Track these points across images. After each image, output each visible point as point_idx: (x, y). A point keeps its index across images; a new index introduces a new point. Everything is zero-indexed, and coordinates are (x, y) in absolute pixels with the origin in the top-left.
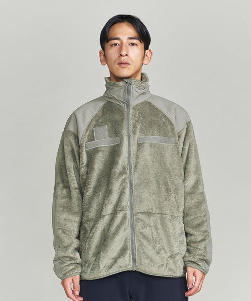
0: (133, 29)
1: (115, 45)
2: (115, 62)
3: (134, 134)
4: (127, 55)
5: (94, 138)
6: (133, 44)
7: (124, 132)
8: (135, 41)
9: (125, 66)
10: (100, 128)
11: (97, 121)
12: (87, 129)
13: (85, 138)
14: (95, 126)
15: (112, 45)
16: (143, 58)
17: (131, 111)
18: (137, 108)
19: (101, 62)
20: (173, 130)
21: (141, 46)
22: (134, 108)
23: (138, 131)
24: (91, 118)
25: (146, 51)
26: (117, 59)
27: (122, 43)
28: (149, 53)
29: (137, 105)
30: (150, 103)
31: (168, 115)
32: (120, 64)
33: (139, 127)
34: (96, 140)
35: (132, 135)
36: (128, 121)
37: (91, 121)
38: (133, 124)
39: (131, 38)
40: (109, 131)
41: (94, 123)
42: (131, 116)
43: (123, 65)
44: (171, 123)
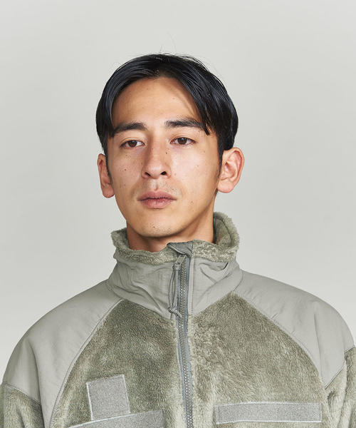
0: (182, 95)
1: (132, 143)
2: (132, 193)
3: (204, 397)
4: (164, 173)
5: (89, 413)
6: (182, 141)
7: (175, 394)
8: (188, 132)
9: (160, 204)
10: (105, 383)
11: (96, 360)
12: (67, 388)
13: (60, 415)
14: (91, 377)
15: (123, 145)
16: (217, 176)
17: (192, 329)
18: (208, 319)
19: (103, 187)
20: (314, 379)
21: (208, 142)
22: (199, 321)
23: (214, 389)
24: (77, 352)
25: (226, 155)
26: (137, 185)
27: (150, 139)
28: (234, 157)
29: (205, 312)
30: (241, 302)
31: (297, 336)
32: (147, 199)
33: (215, 378)
34: (93, 421)
35: (197, 401)
36: (184, 361)
37: (78, 363)
38: (200, 368)
39: (176, 124)
40: (131, 391)
41: (86, 367)
42: (191, 347)
43: (154, 204)
44: (307, 361)
